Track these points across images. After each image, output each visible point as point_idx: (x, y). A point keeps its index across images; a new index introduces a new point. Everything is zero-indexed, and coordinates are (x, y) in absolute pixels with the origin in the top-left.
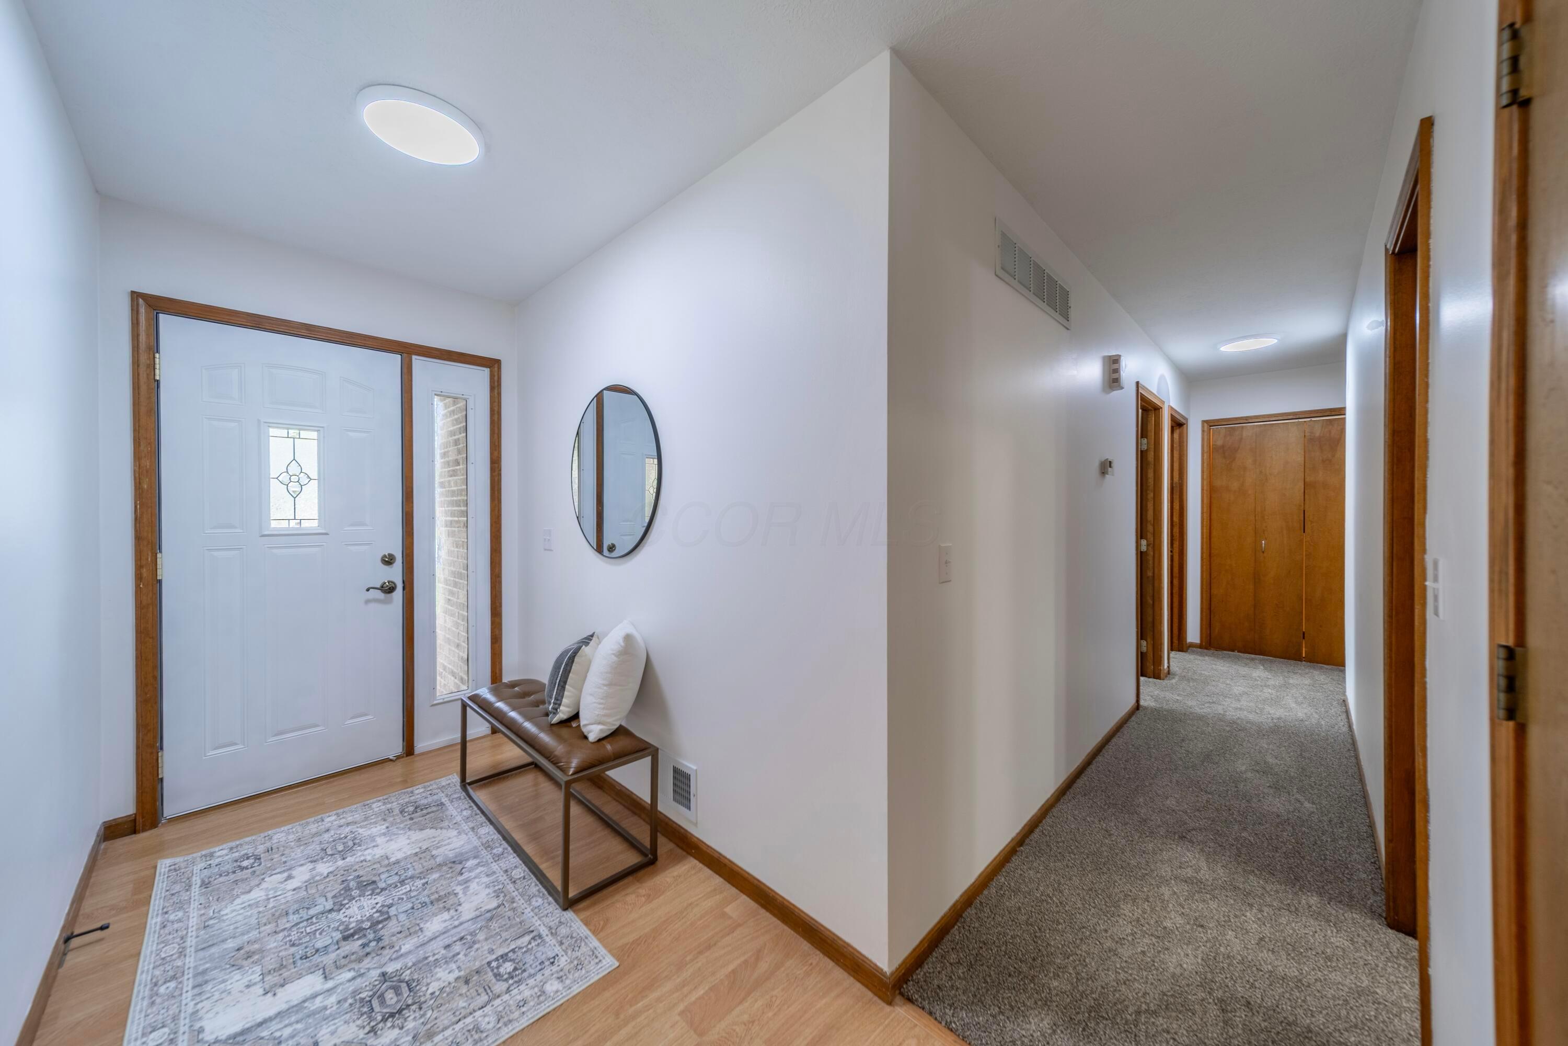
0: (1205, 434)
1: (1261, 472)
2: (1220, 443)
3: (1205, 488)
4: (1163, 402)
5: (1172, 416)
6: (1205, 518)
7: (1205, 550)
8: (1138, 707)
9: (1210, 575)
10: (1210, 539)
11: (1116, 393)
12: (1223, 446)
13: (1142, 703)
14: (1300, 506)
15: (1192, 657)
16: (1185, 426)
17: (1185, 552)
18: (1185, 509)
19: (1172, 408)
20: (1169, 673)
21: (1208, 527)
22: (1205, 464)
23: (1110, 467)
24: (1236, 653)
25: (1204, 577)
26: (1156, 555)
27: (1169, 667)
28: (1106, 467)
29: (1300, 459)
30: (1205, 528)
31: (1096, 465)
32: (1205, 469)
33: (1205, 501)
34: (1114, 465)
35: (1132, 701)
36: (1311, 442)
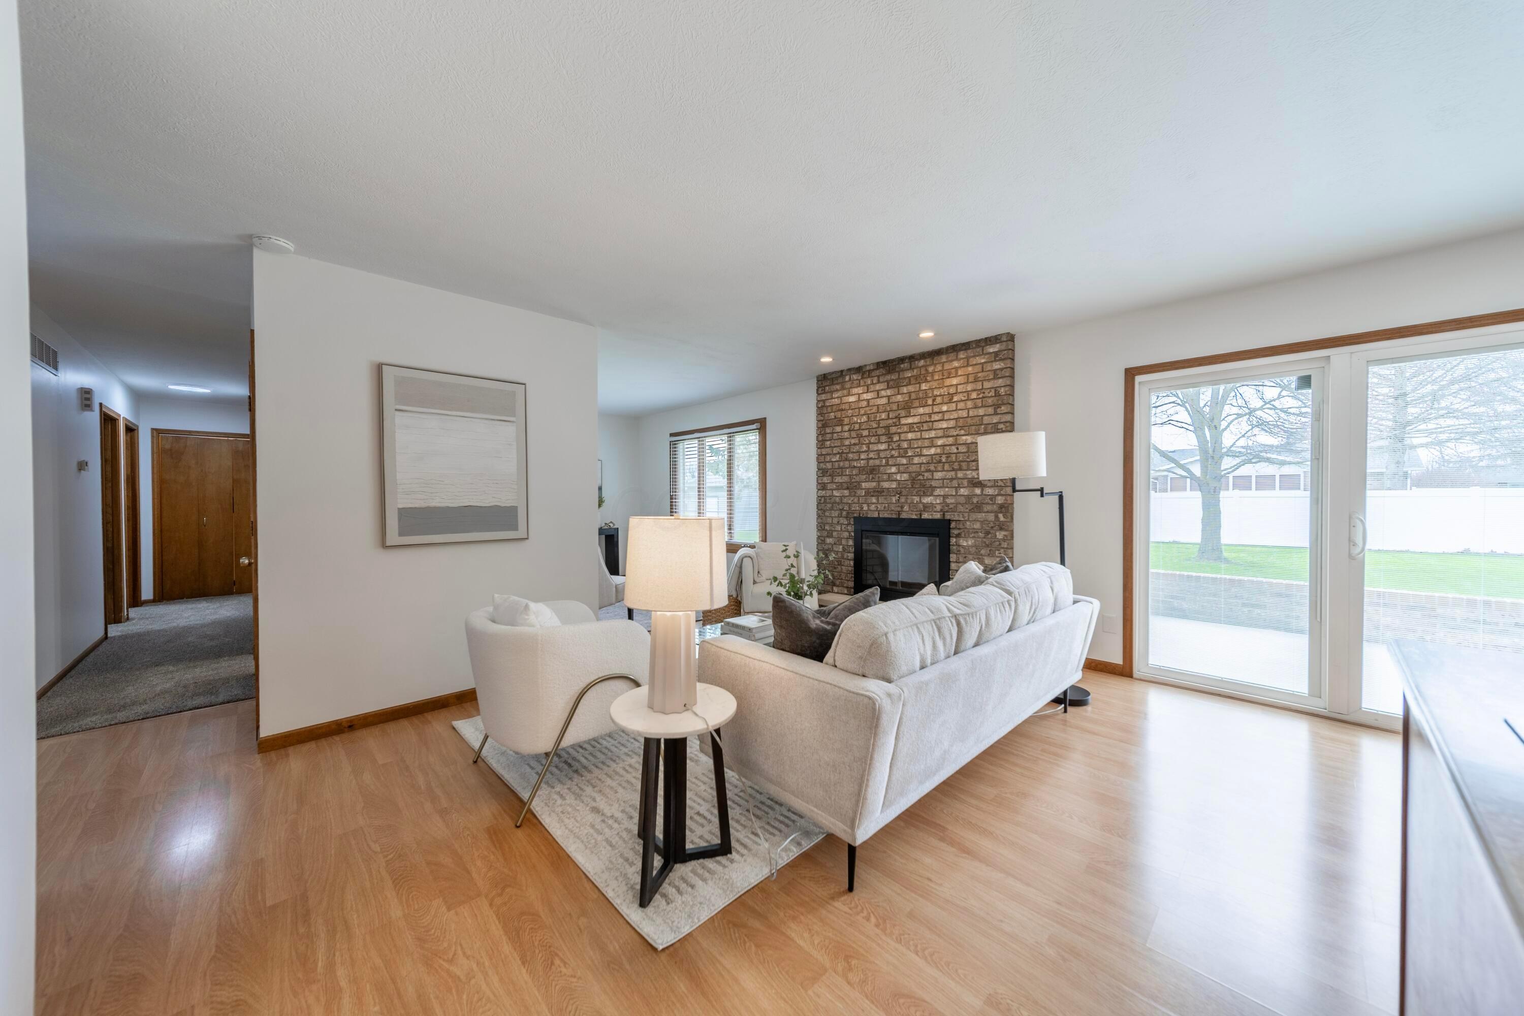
0: (155, 439)
1: (202, 471)
2: (168, 446)
3: (155, 480)
4: (120, 415)
5: (126, 425)
6: (156, 503)
7: (156, 527)
8: (106, 637)
9: (162, 546)
10: (161, 519)
11: (87, 414)
12: (171, 450)
13: (109, 635)
14: (230, 494)
15: (147, 608)
16: (136, 431)
17: (138, 529)
18: (138, 496)
19: (126, 419)
20: (128, 619)
21: (159, 510)
22: (155, 462)
23: (87, 465)
24: (185, 599)
25: (156, 548)
26: (115, 531)
27: (128, 615)
28: (82, 466)
29: (230, 464)
30: (156, 510)
31: (74, 466)
32: (155, 466)
33: (156, 490)
34: (89, 464)
35: (100, 634)
36: (236, 453)
